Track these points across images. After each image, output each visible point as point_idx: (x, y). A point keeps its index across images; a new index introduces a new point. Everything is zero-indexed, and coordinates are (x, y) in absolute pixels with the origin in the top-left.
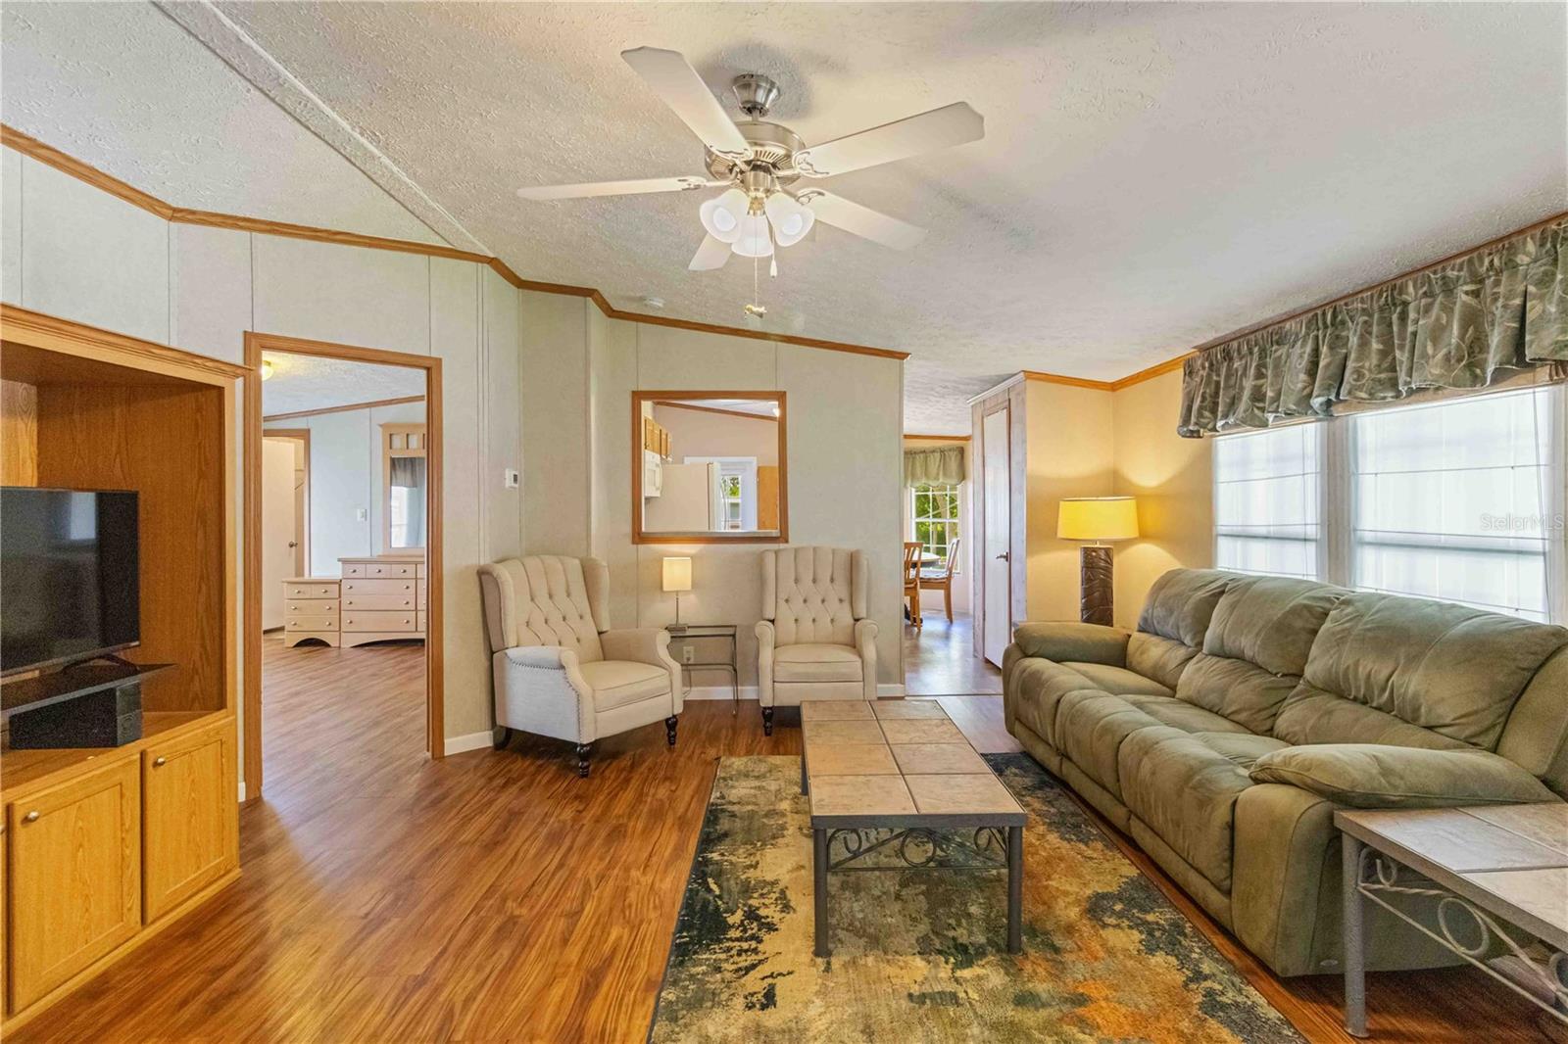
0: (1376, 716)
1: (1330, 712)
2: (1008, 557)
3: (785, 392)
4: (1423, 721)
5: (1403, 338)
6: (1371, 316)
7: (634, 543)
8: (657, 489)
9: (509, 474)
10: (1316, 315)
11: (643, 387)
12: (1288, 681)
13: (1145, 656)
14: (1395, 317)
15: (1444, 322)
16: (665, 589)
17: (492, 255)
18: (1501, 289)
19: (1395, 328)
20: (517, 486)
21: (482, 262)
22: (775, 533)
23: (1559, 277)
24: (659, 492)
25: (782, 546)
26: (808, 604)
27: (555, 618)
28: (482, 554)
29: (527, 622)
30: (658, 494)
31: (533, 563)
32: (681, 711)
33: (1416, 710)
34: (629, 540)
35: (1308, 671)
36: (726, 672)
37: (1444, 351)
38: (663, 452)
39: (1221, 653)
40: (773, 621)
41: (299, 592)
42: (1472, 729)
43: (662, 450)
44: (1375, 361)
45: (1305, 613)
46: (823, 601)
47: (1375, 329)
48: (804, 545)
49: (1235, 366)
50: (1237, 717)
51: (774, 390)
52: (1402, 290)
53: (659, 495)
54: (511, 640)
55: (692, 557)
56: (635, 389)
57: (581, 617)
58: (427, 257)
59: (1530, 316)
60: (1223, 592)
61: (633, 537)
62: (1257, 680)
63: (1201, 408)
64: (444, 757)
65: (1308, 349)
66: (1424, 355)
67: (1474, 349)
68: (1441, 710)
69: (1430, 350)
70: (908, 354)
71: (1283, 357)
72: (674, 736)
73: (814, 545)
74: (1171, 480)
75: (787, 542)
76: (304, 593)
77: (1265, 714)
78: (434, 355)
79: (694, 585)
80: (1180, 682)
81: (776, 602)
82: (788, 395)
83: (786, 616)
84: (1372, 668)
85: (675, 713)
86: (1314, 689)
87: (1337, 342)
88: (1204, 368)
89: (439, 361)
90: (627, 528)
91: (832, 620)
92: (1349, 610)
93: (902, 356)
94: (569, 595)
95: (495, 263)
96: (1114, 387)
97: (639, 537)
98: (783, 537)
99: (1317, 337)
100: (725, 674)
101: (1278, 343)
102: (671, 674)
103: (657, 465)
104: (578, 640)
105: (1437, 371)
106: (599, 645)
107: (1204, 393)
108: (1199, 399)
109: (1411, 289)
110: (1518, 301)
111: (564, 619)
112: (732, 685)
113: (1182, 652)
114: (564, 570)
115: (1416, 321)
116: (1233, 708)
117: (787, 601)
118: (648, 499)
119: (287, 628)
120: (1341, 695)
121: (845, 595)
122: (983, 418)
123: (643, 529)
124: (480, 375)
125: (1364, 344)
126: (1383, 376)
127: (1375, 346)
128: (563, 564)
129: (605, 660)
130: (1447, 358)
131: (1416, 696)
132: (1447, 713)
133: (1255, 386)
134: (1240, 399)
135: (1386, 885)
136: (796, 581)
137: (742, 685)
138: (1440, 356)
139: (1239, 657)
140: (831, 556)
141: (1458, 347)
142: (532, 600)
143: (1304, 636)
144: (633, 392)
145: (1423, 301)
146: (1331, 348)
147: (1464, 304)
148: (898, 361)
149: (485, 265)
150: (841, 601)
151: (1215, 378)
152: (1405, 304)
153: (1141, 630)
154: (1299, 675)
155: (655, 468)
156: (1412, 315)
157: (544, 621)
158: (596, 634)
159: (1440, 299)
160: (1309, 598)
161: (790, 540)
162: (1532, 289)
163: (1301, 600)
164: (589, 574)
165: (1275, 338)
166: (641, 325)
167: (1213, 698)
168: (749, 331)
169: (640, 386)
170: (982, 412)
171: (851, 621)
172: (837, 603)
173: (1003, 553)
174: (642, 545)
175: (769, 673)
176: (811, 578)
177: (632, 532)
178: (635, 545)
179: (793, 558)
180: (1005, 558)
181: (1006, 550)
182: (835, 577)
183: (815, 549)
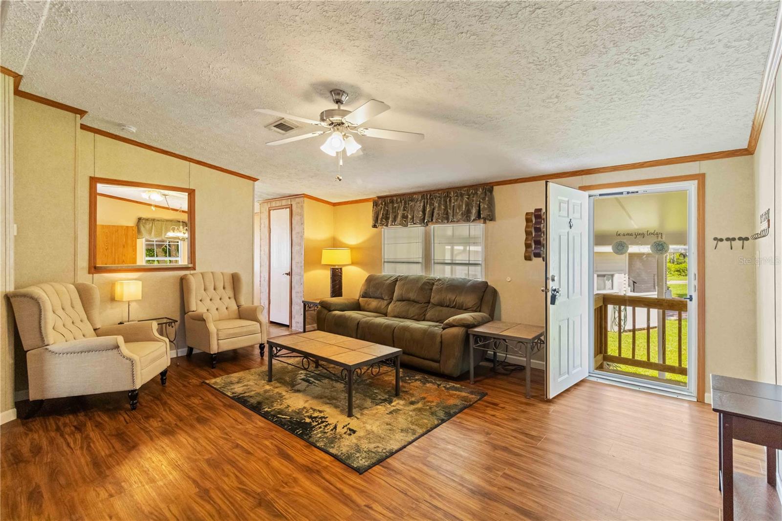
0: (452, 309)
1: (441, 311)
2: (290, 274)
3: (194, 190)
4: (464, 308)
5: (450, 206)
6: (441, 198)
7: (89, 273)
10: (424, 195)
12: (426, 305)
13: (370, 306)
14: (448, 200)
15: (461, 204)
17: (21, 74)
18: (474, 199)
19: (448, 203)
23: (487, 199)
25: (192, 272)
26: (212, 301)
27: (69, 322)
28: (8, 284)
29: (54, 327)
31: (48, 288)
32: (170, 364)
33: (462, 306)
34: (87, 271)
35: (432, 300)
37: (461, 212)
39: (401, 300)
40: (195, 312)
42: (475, 308)
44: (443, 212)
45: (428, 284)
46: (221, 299)
47: (442, 203)
48: (206, 270)
49: (395, 206)
50: (414, 318)
51: (188, 188)
52: (450, 193)
56: (93, 176)
57: (82, 321)
59: (482, 207)
60: (397, 280)
61: (89, 269)
62: (418, 306)
63: (382, 218)
65: (422, 204)
66: (457, 212)
67: (468, 212)
68: (468, 304)
69: (458, 211)
70: (258, 180)
71: (413, 205)
72: (166, 378)
73: (212, 271)
74: (364, 242)
77: (422, 315)
80: (388, 311)
81: (196, 301)
82: (196, 190)
83: (202, 308)
84: (450, 296)
85: (168, 366)
86: (435, 305)
87: (432, 204)
88: (382, 204)
91: (227, 308)
92: (440, 282)
93: (255, 180)
94: (73, 307)
95: (18, 78)
96: (334, 204)
97: (95, 270)
98: (194, 269)
99: (424, 201)
101: (411, 201)
102: (166, 344)
104: (84, 336)
105: (460, 217)
107: (383, 213)
108: (381, 215)
109: (452, 193)
110: (478, 203)
111: (73, 323)
113: (386, 302)
114: (67, 292)
115: (454, 203)
116: (412, 315)
117: (201, 301)
120: (442, 306)
121: (232, 295)
122: (269, 211)
123: (97, 265)
125: (439, 206)
126: (445, 216)
127: (443, 207)
128: (66, 288)
130: (462, 214)
131: (462, 302)
132: (470, 305)
133: (403, 213)
134: (397, 217)
135: (481, 343)
136: (205, 289)
138: (460, 213)
139: (408, 300)
140: (222, 276)
141: (465, 212)
142: (54, 312)
143: (428, 291)
144: (90, 177)
145: (456, 198)
146: (430, 206)
147: (466, 201)
148: (252, 182)
149: (11, 78)
151: (387, 208)
152: (451, 197)
153: (363, 297)
154: (429, 302)
156: (453, 201)
157: (62, 325)
158: (93, 329)
159: (460, 198)
160: (427, 280)
161: (197, 269)
162: (481, 200)
163: (424, 280)
164: (83, 293)
165: (410, 199)
166: (97, 135)
167: (404, 314)
168: (174, 154)
169: (97, 176)
170: (269, 208)
171: (237, 308)
172: (228, 299)
173: (287, 272)
174: (96, 275)
175: (215, 336)
176: (213, 287)
177: (88, 266)
178: (91, 275)
179: (202, 278)
180: (287, 274)
181: (288, 271)
182: (226, 286)
183: (212, 273)
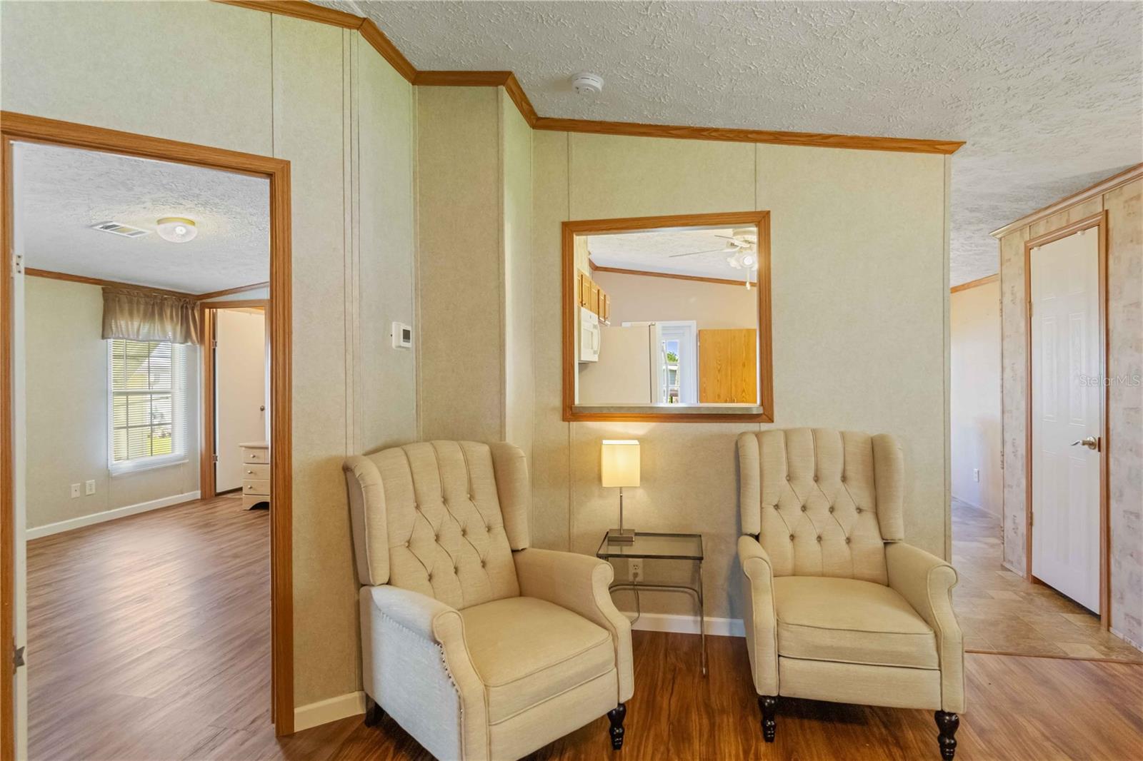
2: (1102, 445)
3: (768, 213)
7: (564, 419)
8: (595, 352)
9: (397, 329)
11: (575, 217)
16: (604, 485)
17: (362, 14)
20: (406, 344)
21: (350, 27)
22: (755, 406)
24: (596, 356)
25: (765, 427)
26: (808, 512)
27: (451, 532)
28: (350, 441)
29: (408, 542)
30: (595, 358)
31: (423, 453)
32: (630, 696)
34: (557, 416)
36: (687, 595)
38: (601, 314)
40: (757, 538)
41: (254, 457)
43: (600, 309)
46: (832, 510)
48: (798, 425)
51: (753, 209)
53: (597, 360)
54: (381, 574)
55: (642, 440)
56: (566, 220)
57: (489, 529)
58: (268, 15)
61: (564, 410)
64: (294, 734)
70: (960, 145)
72: (621, 735)
73: (814, 426)
75: (771, 420)
76: (258, 457)
78: (278, 156)
79: (644, 478)
81: (762, 508)
82: (771, 213)
83: (777, 528)
85: (622, 700)
89: (286, 165)
90: (557, 401)
91: (849, 541)
93: (950, 149)
94: (471, 498)
95: (365, 27)
97: (571, 412)
98: (766, 415)
100: (684, 598)
102: (615, 638)
103: (595, 327)
104: (484, 564)
106: (514, 569)
111: (464, 533)
112: (696, 615)
114: (467, 462)
117: (777, 507)
118: (584, 365)
119: (244, 491)
121: (866, 502)
122: (1028, 251)
123: (577, 402)
124: (347, 186)
128: (465, 454)
129: (521, 594)
136: (790, 478)
137: (709, 615)
140: (841, 444)
142: (418, 507)
144: (564, 223)
148: (940, 156)
149: (355, 31)
150: (860, 510)
155: (592, 330)
157: (433, 538)
158: (510, 551)
161: (775, 419)
164: (501, 467)
166: (575, 136)
168: (716, 130)
169: (574, 218)
170: (1026, 243)
171: (880, 544)
172: (855, 513)
173: (1091, 439)
174: (575, 423)
175: (772, 642)
176: (812, 474)
177: (562, 406)
178: (567, 423)
179: (783, 445)
180: (1091, 444)
181: (1096, 433)
182: (850, 474)
183: (814, 432)
